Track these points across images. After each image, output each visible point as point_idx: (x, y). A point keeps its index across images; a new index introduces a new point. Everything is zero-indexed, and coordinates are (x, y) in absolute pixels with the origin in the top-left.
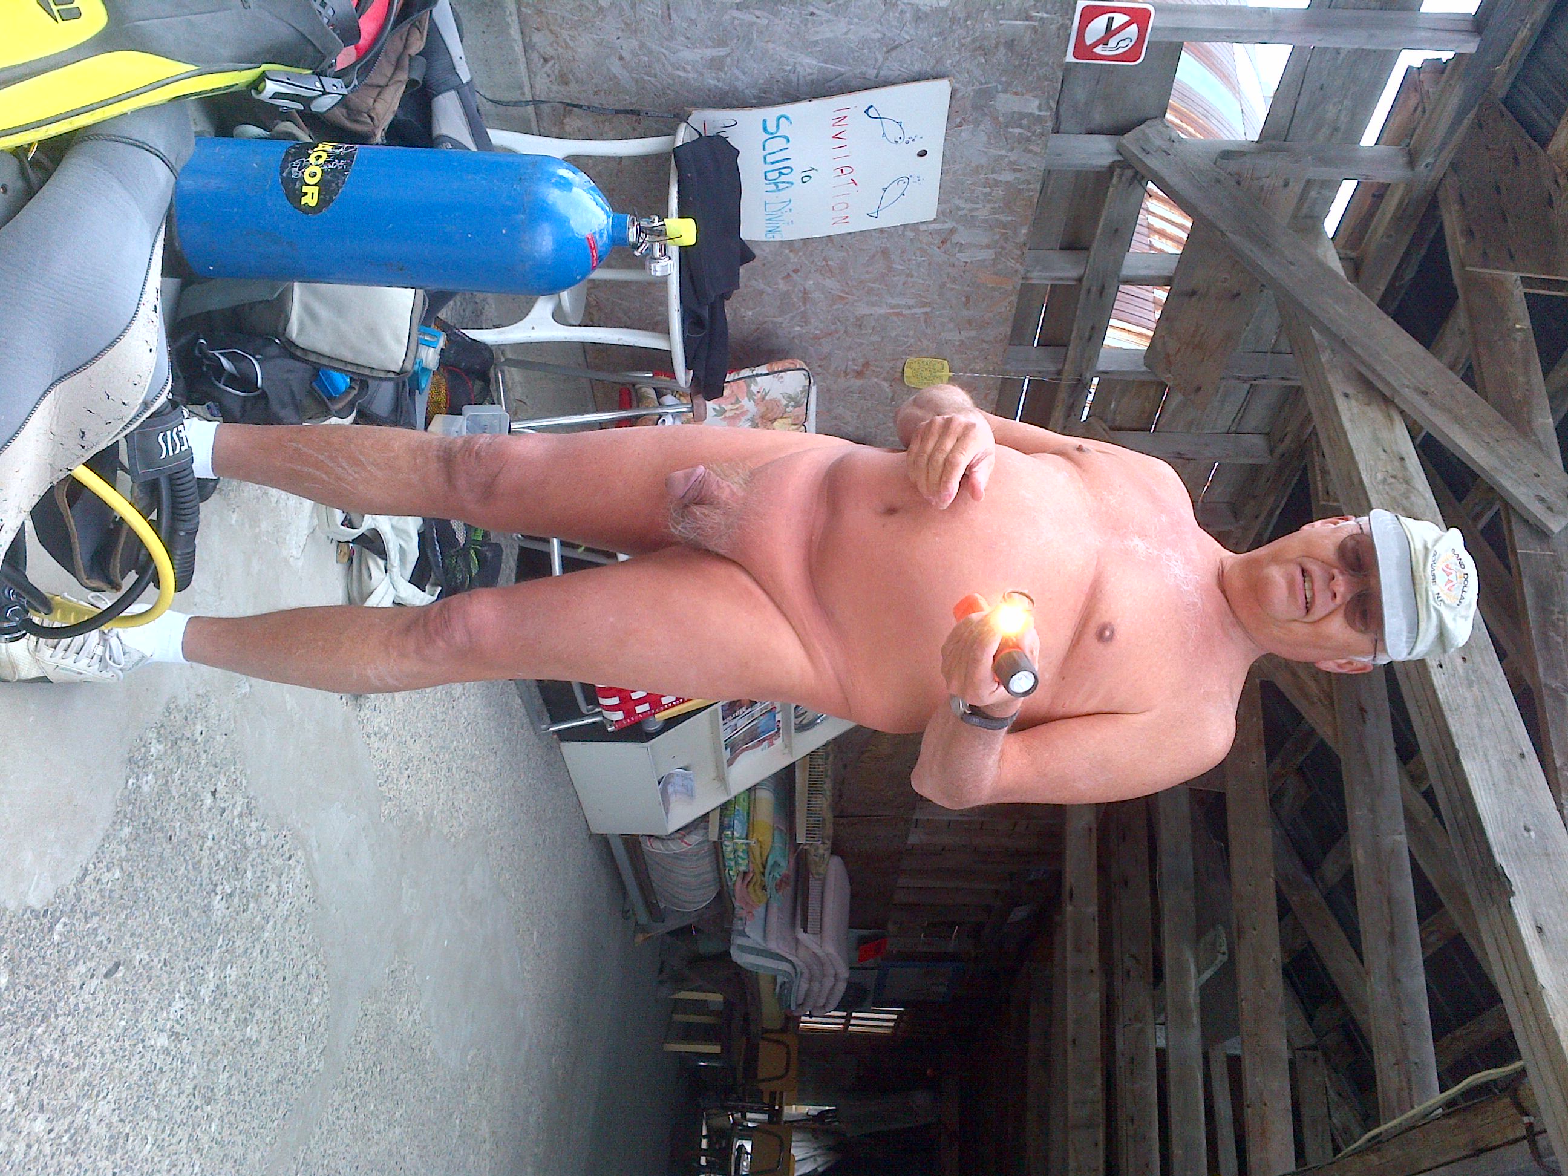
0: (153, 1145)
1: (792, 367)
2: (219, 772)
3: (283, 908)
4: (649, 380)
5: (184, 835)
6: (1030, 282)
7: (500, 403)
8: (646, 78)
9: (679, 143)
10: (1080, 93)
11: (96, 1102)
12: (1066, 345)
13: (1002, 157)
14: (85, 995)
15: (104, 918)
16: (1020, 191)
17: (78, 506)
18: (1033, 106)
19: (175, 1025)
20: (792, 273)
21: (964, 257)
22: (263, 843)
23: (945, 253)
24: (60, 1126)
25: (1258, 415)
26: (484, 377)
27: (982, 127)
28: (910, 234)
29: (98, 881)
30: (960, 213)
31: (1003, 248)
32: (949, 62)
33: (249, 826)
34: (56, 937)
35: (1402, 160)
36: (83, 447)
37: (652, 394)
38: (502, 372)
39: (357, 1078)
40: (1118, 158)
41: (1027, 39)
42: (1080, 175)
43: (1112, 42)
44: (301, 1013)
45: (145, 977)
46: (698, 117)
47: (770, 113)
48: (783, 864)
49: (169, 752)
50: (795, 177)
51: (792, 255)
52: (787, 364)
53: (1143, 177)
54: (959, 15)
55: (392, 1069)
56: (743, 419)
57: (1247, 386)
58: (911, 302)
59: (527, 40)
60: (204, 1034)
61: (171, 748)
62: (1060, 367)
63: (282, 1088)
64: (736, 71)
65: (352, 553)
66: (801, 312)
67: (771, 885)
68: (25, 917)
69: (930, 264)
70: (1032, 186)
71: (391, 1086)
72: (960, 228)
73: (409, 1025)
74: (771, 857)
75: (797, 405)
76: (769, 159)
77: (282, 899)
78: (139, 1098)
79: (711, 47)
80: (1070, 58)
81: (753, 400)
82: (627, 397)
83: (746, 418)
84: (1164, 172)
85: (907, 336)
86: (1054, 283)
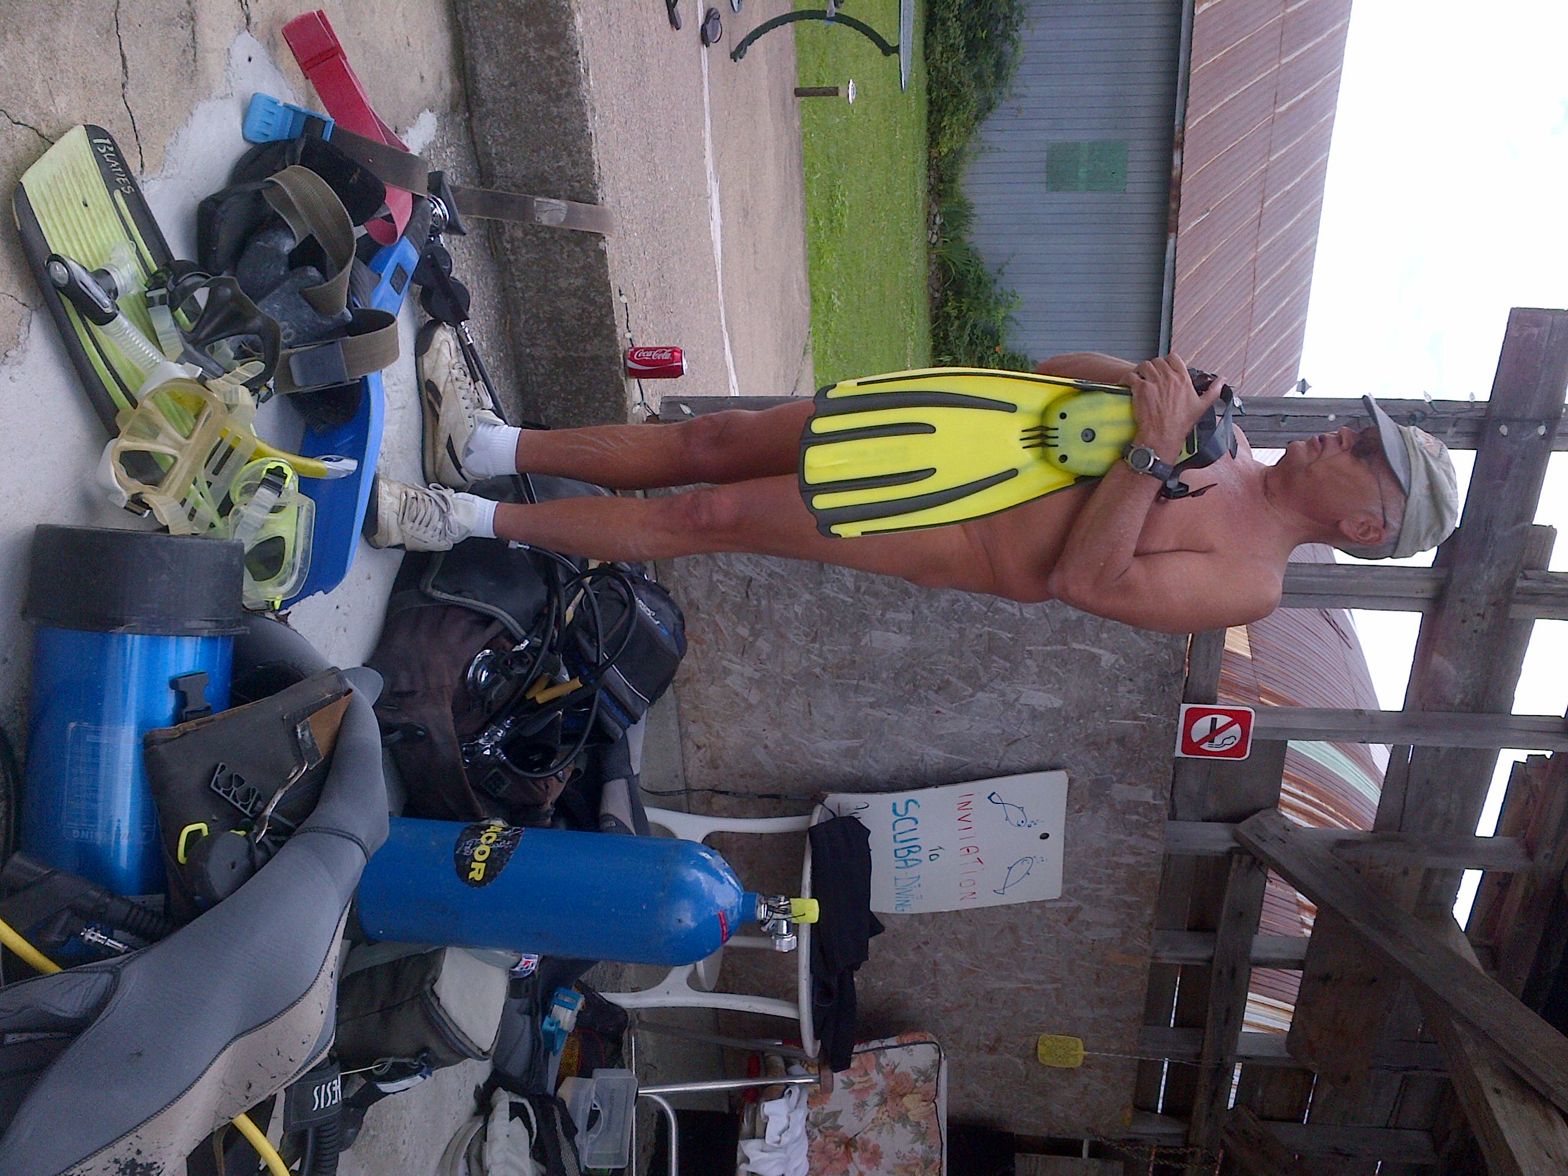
1: (922, 1039)
4: (779, 1049)
6: (1159, 961)
7: (630, 1067)
8: (787, 764)
9: (814, 823)
10: (1192, 783)
12: (1204, 1027)
13: (1121, 841)
16: (1142, 874)
17: (231, 1151)
18: (1148, 795)
20: (922, 945)
21: (1092, 935)
23: (1072, 930)
25: (1416, 1109)
26: (618, 1042)
27: (1100, 813)
28: (1037, 911)
30: (1085, 892)
31: (1129, 927)
32: (1065, 755)
35: (1520, 851)
36: (247, 1098)
37: (780, 1063)
38: (636, 1035)
40: (1234, 844)
41: (1137, 736)
42: (1199, 859)
43: (1218, 740)
46: (834, 799)
47: (900, 798)
50: (924, 855)
51: (922, 928)
52: (917, 1037)
53: (1261, 863)
54: (1072, 715)
56: (872, 1092)
58: (1042, 978)
59: (684, 730)
62: (1198, 1050)
64: (871, 761)
66: (932, 984)
69: (1058, 940)
70: (1153, 869)
72: (1086, 907)
75: (927, 1080)
79: (847, 739)
80: (1179, 753)
81: (882, 1073)
82: (755, 1065)
83: (875, 1091)
84: (1283, 860)
85: (1037, 1012)
86: (1186, 963)
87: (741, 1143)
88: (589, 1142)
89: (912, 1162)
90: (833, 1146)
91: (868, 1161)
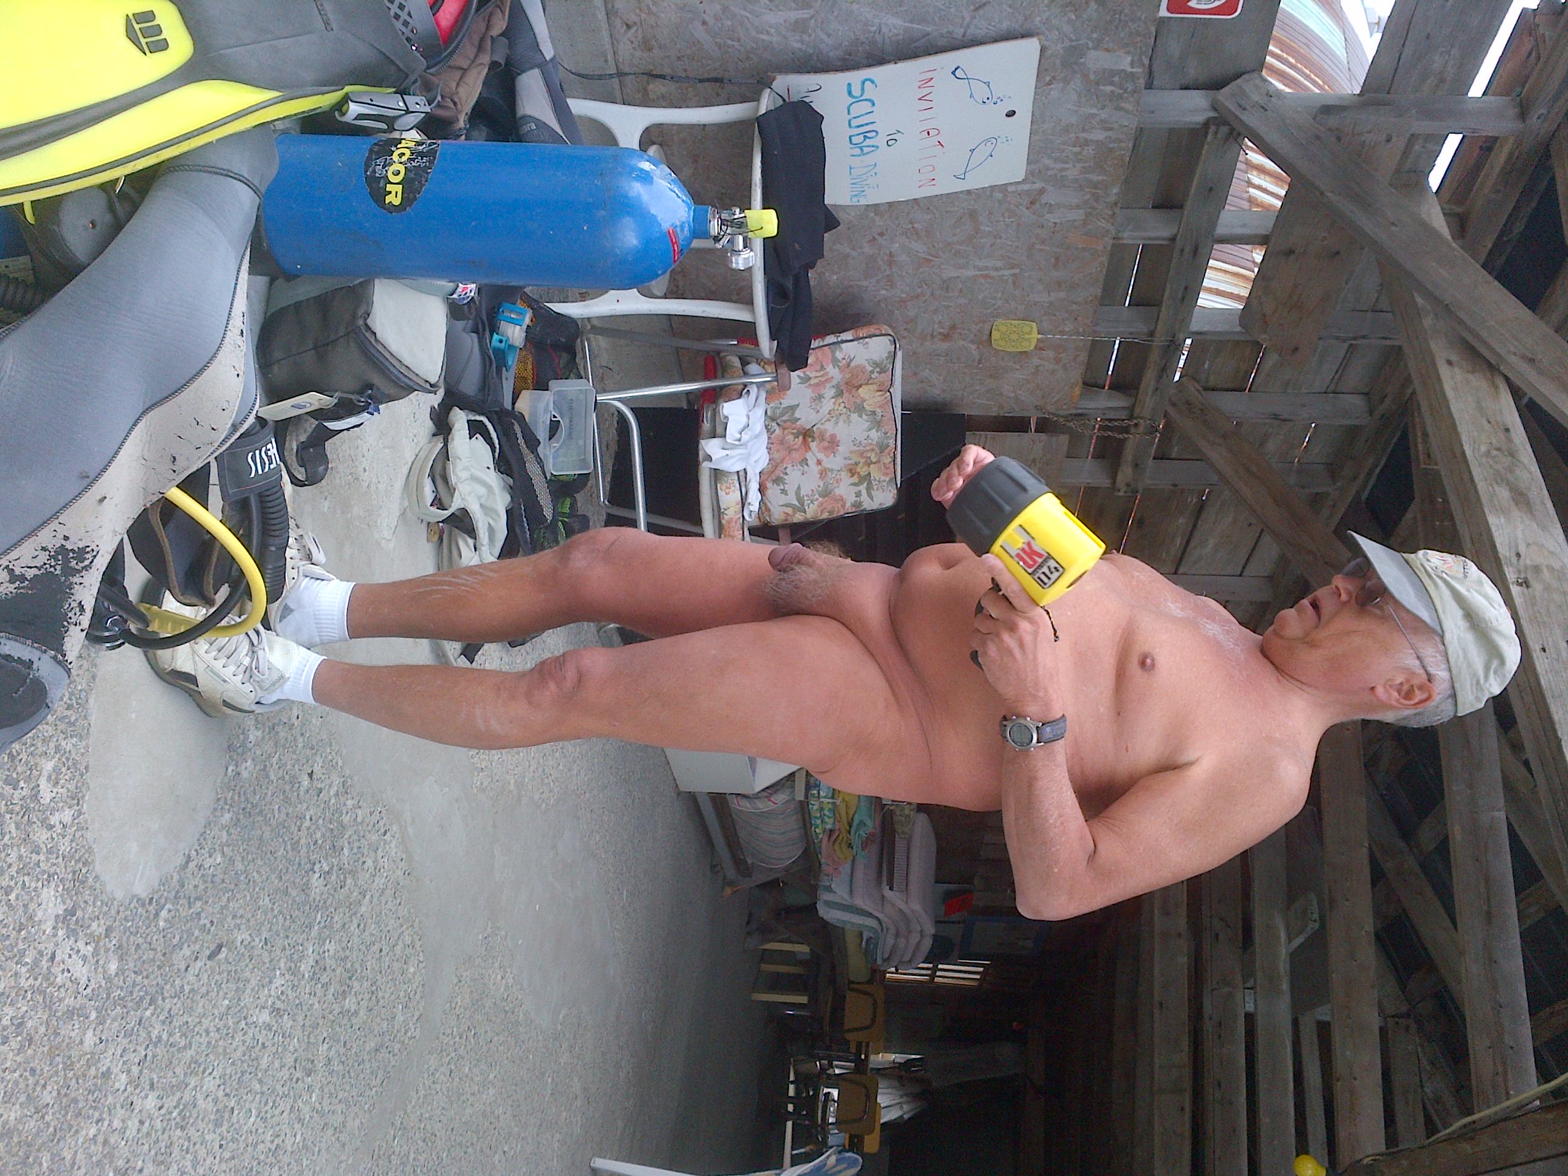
0: (258, 1117)
1: (878, 332)
2: (316, 754)
3: (380, 881)
4: (733, 348)
5: (283, 816)
6: (1121, 242)
7: (587, 377)
8: (729, 42)
9: (763, 111)
10: (1174, 47)
11: (202, 1079)
12: (1158, 304)
13: (1093, 116)
14: (191, 978)
15: (207, 902)
16: (1111, 150)
17: (171, 525)
18: (1125, 62)
19: (277, 1002)
20: (877, 237)
21: (1052, 218)
22: (359, 820)
23: (1034, 214)
24: (170, 1102)
25: (1357, 375)
26: (571, 351)
27: (1072, 85)
28: (999, 195)
29: (200, 867)
30: (1050, 173)
31: (1093, 208)
32: (1038, 19)
33: (345, 804)
34: (162, 924)
35: (1512, 112)
36: (174, 471)
37: (737, 363)
38: (588, 340)
39: (452, 1043)
40: (1212, 114)
42: (1174, 132)
44: (397, 983)
45: (247, 957)
46: (783, 82)
47: (855, 77)
48: (869, 823)
49: (267, 737)
50: (880, 140)
51: (877, 218)
52: (872, 330)
53: (1239, 134)
55: (486, 1032)
56: (828, 385)
57: (1346, 345)
58: (999, 264)
59: (610, 6)
60: (305, 1008)
61: (269, 733)
62: (1152, 327)
63: (380, 1056)
64: (822, 35)
65: (442, 532)
66: (888, 276)
67: (856, 842)
68: (132, 906)
69: (1019, 224)
70: (1123, 145)
71: (485, 1049)
72: (1050, 188)
73: (502, 989)
74: (856, 816)
75: (883, 371)
76: (854, 123)
77: (378, 874)
78: (243, 1073)
79: (795, 10)
80: (1163, 12)
81: (838, 366)
82: (712, 366)
83: (832, 384)
84: (1262, 130)
85: (994, 298)
86: (1146, 242)
87: (703, 442)
88: (552, 451)
89: (868, 448)
90: (791, 437)
91: (826, 449)
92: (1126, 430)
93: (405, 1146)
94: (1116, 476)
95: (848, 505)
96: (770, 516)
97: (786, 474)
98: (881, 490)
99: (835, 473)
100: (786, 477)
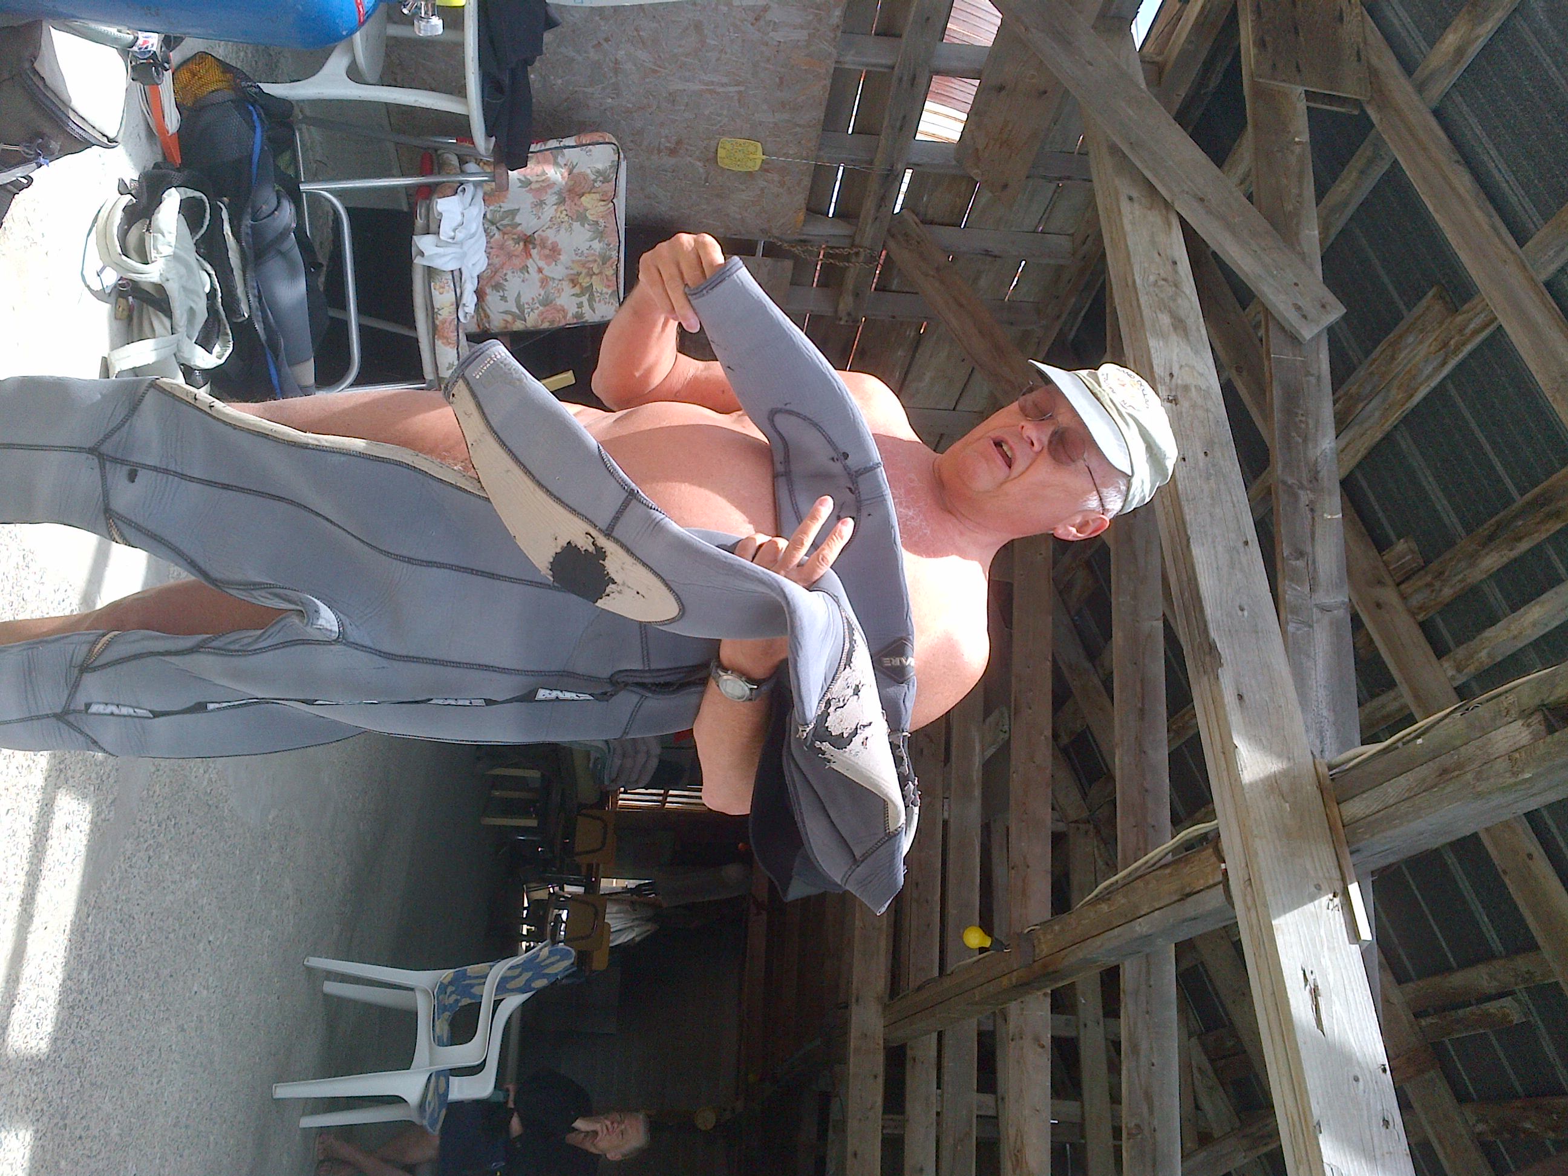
1: (601, 140)
4: (453, 147)
6: (843, 66)
12: (877, 134)
20: (602, 42)
21: (778, 36)
23: (759, 30)
25: (1064, 215)
28: (724, 8)
31: (815, 29)
37: (455, 161)
38: (300, 130)
39: (149, 830)
44: (88, 764)
51: (602, 22)
52: (596, 137)
55: (187, 823)
56: (550, 191)
57: (1053, 186)
58: (725, 80)
62: (871, 156)
66: (613, 83)
69: (743, 41)
71: (186, 840)
72: (774, 6)
73: (205, 783)
75: (606, 180)
81: (560, 173)
82: (429, 163)
83: (553, 191)
85: (719, 115)
86: (870, 69)
87: (416, 239)
89: (590, 259)
90: (510, 243)
91: (547, 257)
92: (847, 258)
93: (100, 925)
94: (838, 304)
95: (570, 315)
96: (489, 323)
97: (506, 280)
98: (603, 302)
99: (556, 282)
100: (505, 283)
